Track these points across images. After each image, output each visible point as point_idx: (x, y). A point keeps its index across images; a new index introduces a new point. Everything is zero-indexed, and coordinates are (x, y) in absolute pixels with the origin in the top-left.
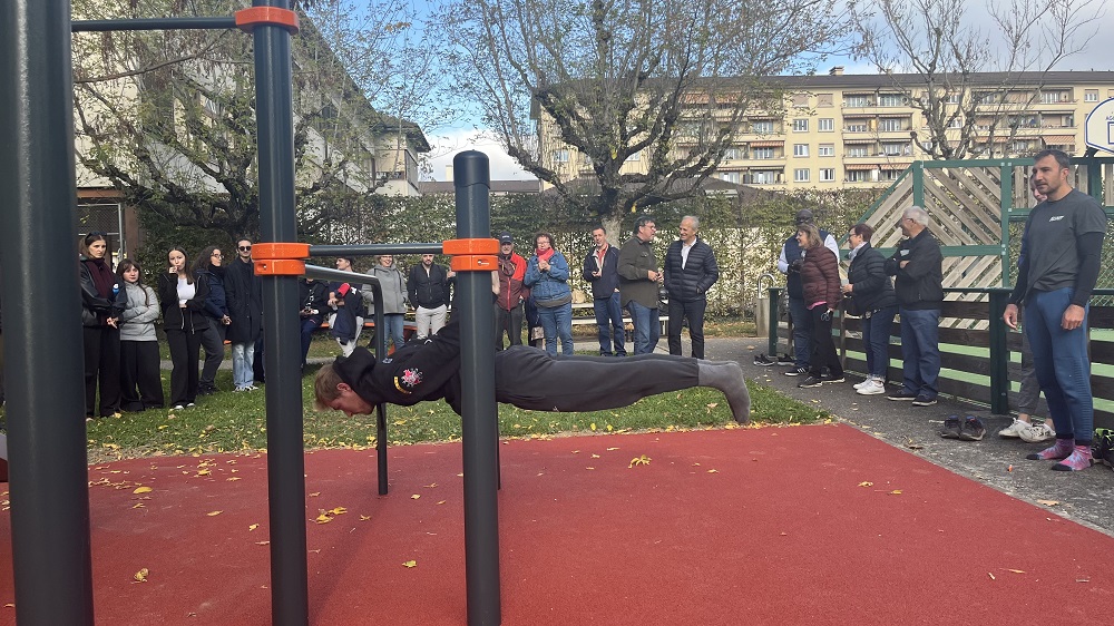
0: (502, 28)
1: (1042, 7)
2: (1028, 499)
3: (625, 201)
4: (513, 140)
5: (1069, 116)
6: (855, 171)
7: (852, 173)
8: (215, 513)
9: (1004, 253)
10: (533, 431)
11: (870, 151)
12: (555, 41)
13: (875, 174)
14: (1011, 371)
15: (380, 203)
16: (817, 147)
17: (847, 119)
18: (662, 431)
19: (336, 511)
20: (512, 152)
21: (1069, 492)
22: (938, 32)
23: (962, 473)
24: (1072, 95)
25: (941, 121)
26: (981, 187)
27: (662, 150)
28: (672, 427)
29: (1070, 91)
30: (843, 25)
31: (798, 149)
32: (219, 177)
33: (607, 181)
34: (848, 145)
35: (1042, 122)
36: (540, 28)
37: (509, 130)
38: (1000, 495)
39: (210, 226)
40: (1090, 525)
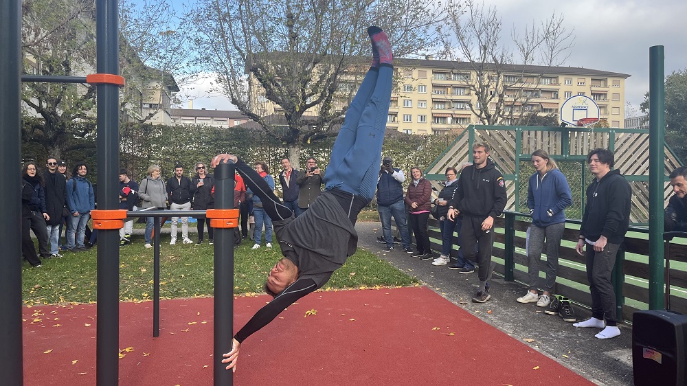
0: (230, 26)
1: (541, 38)
2: (519, 339)
3: (304, 135)
4: (235, 94)
5: (555, 92)
6: (438, 118)
7: (436, 118)
8: (49, 351)
9: (516, 179)
10: (247, 291)
11: (447, 106)
12: (263, 37)
13: (449, 119)
14: (515, 257)
15: (148, 129)
16: (417, 102)
17: (435, 86)
18: (323, 290)
19: (127, 350)
20: (234, 102)
21: (540, 333)
22: (485, 48)
23: (486, 321)
24: (557, 81)
25: (486, 99)
26: (505, 141)
27: (326, 107)
28: (329, 288)
29: (557, 78)
30: (433, 40)
31: (406, 103)
32: (39, 110)
33: (293, 124)
34: (435, 102)
35: (541, 95)
36: (253, 27)
37: (233, 88)
38: (504, 335)
39: (31, 140)
40: (549, 355)
